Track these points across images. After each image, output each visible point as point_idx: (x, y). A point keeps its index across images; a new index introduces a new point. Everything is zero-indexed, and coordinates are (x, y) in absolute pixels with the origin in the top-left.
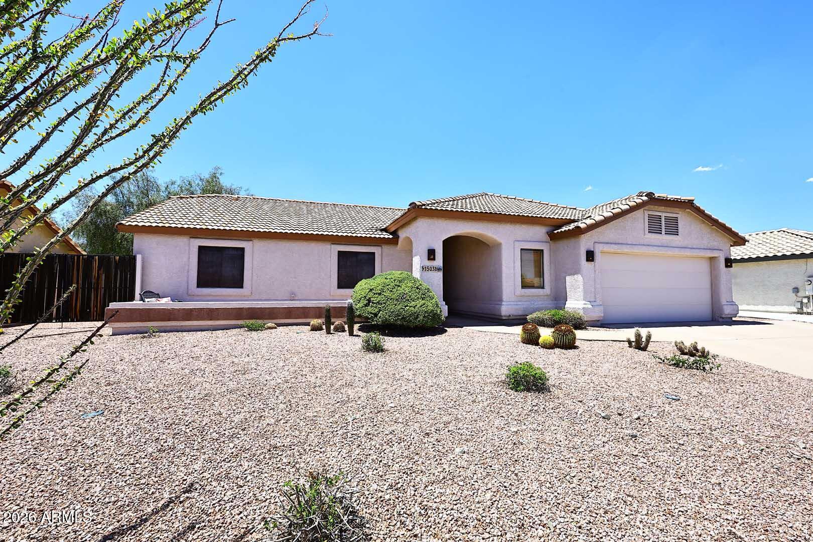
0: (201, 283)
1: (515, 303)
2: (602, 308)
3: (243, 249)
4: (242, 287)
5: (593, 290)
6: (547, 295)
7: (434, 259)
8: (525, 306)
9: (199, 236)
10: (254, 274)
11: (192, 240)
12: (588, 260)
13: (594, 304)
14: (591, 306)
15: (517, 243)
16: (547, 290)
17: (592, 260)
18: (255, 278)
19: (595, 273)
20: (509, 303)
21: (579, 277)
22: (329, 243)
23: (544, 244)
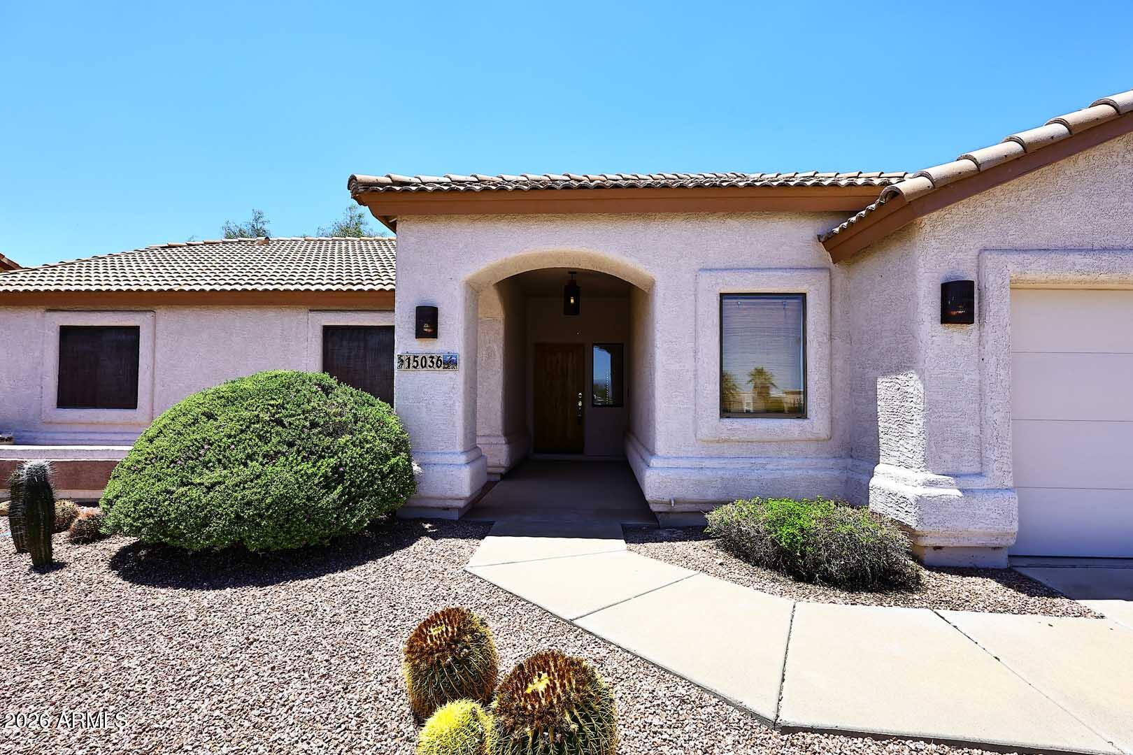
0: (66, 399)
1: (696, 463)
2: (1012, 501)
3: (136, 330)
4: (135, 407)
5: (973, 430)
6: (817, 440)
7: (434, 335)
8: (728, 475)
9: (61, 308)
10: (157, 381)
11: (48, 314)
12: (946, 318)
13: (977, 483)
14: (955, 493)
15: (705, 278)
16: (817, 422)
17: (967, 319)
18: (158, 388)
19: (981, 370)
20: (672, 463)
21: (912, 383)
22: (305, 310)
23: (809, 274)
